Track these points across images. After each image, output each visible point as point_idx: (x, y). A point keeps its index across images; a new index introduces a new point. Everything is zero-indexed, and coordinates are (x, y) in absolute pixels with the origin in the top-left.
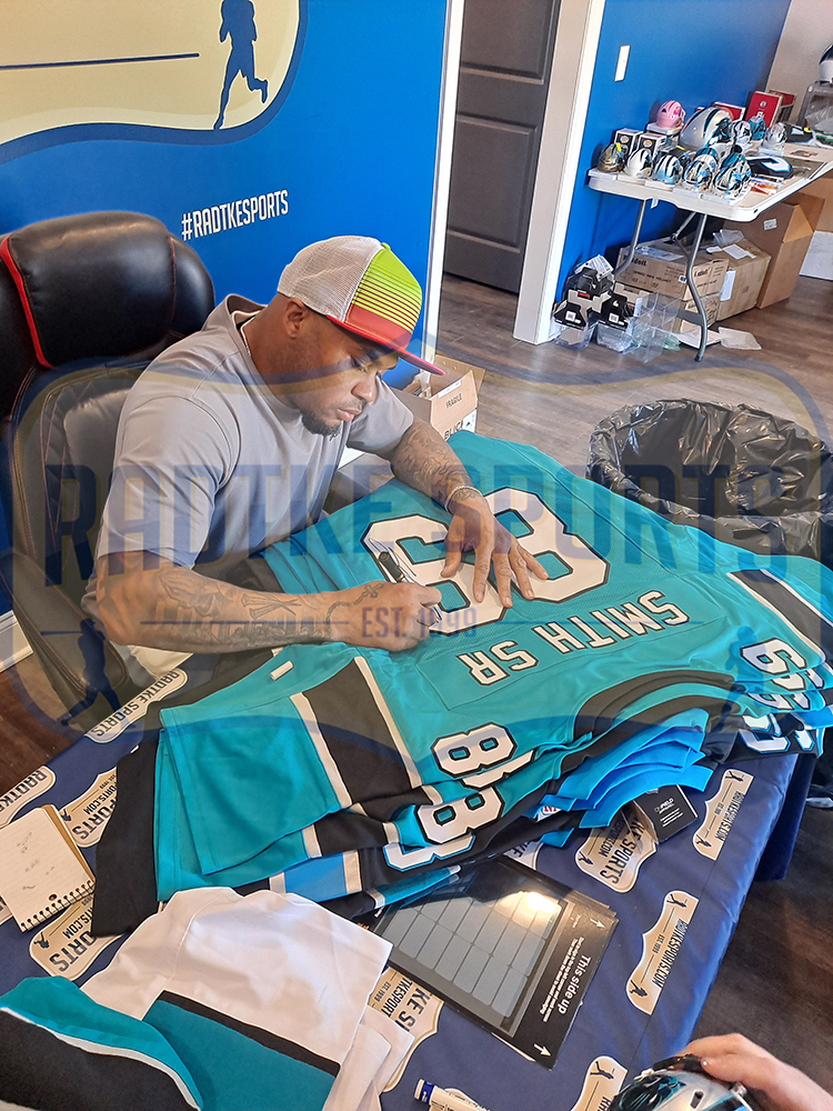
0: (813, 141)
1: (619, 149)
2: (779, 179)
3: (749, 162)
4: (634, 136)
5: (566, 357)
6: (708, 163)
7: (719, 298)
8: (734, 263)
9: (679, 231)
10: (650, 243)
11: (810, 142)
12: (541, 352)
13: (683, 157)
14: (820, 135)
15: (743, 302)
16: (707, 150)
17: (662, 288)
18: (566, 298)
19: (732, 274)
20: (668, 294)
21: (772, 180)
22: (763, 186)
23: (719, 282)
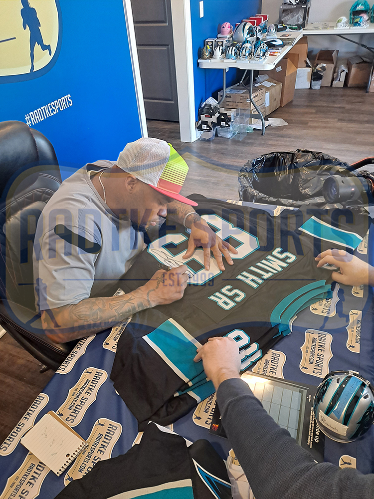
0: (288, 30)
1: (209, 48)
2: (279, 48)
3: (265, 43)
4: (214, 41)
5: (206, 145)
6: (249, 47)
7: (265, 106)
8: (267, 89)
9: (242, 80)
10: (231, 87)
11: (287, 30)
12: (195, 145)
13: (238, 47)
14: (289, 26)
15: (275, 105)
16: (246, 41)
17: (240, 106)
18: (200, 119)
19: (268, 94)
20: (244, 108)
21: (277, 49)
22: (274, 53)
23: (263, 99)
